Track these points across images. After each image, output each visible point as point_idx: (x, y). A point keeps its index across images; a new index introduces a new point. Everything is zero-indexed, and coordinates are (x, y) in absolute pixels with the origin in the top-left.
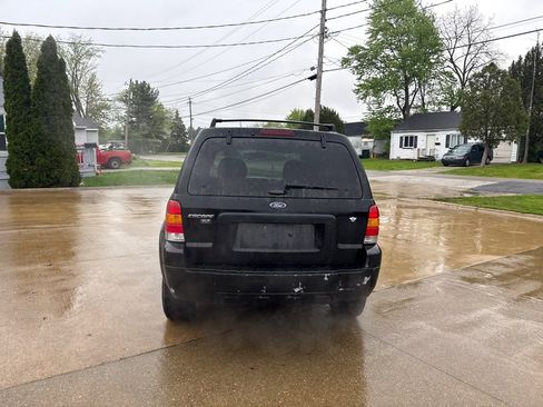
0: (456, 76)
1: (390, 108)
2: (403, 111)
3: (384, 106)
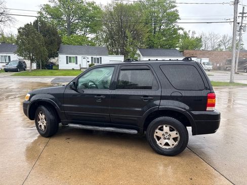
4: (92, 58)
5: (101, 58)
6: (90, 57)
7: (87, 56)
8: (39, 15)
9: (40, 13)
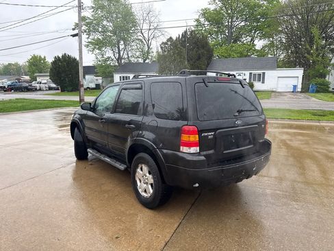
0: (144, 42)
1: (109, 58)
2: (118, 60)
3: (105, 57)
4: (251, 74)
5: (264, 73)
6: (247, 73)
7: (244, 72)
8: (195, 23)
9: (197, 20)
